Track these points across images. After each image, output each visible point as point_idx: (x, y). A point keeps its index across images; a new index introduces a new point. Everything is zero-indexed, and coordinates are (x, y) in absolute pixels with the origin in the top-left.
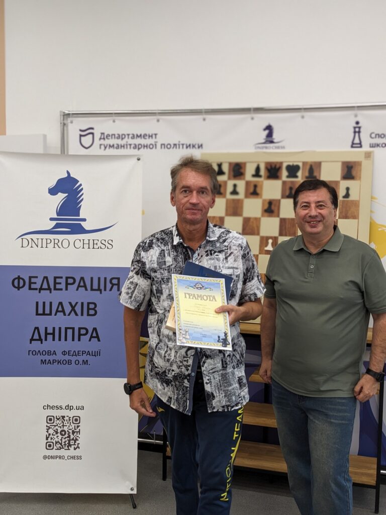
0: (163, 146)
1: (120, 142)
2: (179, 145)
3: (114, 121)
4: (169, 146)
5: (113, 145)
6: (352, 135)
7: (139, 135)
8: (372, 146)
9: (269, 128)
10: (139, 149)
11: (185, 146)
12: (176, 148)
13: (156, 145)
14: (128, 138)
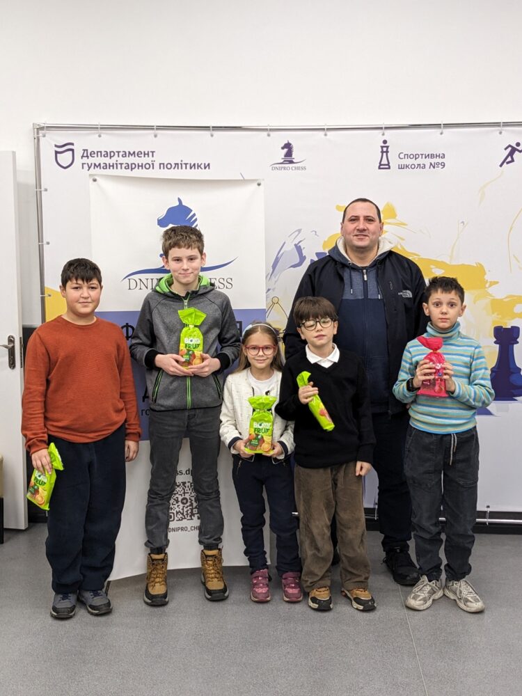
0: (162, 165)
1: (107, 160)
2: (181, 164)
3: (100, 136)
4: (169, 166)
5: (100, 164)
6: (381, 154)
7: (132, 153)
8: (401, 167)
9: (288, 146)
10: (132, 169)
11: (188, 166)
12: (178, 168)
13: (153, 164)
14: (118, 156)
